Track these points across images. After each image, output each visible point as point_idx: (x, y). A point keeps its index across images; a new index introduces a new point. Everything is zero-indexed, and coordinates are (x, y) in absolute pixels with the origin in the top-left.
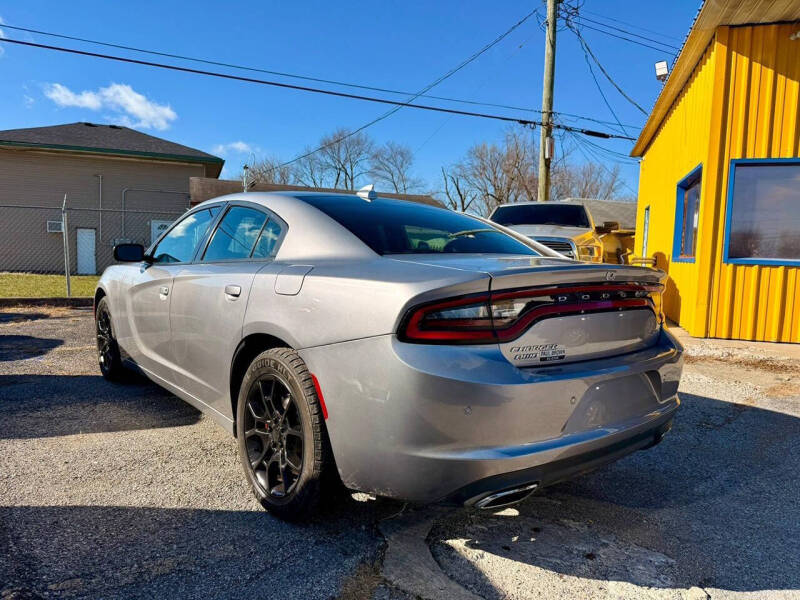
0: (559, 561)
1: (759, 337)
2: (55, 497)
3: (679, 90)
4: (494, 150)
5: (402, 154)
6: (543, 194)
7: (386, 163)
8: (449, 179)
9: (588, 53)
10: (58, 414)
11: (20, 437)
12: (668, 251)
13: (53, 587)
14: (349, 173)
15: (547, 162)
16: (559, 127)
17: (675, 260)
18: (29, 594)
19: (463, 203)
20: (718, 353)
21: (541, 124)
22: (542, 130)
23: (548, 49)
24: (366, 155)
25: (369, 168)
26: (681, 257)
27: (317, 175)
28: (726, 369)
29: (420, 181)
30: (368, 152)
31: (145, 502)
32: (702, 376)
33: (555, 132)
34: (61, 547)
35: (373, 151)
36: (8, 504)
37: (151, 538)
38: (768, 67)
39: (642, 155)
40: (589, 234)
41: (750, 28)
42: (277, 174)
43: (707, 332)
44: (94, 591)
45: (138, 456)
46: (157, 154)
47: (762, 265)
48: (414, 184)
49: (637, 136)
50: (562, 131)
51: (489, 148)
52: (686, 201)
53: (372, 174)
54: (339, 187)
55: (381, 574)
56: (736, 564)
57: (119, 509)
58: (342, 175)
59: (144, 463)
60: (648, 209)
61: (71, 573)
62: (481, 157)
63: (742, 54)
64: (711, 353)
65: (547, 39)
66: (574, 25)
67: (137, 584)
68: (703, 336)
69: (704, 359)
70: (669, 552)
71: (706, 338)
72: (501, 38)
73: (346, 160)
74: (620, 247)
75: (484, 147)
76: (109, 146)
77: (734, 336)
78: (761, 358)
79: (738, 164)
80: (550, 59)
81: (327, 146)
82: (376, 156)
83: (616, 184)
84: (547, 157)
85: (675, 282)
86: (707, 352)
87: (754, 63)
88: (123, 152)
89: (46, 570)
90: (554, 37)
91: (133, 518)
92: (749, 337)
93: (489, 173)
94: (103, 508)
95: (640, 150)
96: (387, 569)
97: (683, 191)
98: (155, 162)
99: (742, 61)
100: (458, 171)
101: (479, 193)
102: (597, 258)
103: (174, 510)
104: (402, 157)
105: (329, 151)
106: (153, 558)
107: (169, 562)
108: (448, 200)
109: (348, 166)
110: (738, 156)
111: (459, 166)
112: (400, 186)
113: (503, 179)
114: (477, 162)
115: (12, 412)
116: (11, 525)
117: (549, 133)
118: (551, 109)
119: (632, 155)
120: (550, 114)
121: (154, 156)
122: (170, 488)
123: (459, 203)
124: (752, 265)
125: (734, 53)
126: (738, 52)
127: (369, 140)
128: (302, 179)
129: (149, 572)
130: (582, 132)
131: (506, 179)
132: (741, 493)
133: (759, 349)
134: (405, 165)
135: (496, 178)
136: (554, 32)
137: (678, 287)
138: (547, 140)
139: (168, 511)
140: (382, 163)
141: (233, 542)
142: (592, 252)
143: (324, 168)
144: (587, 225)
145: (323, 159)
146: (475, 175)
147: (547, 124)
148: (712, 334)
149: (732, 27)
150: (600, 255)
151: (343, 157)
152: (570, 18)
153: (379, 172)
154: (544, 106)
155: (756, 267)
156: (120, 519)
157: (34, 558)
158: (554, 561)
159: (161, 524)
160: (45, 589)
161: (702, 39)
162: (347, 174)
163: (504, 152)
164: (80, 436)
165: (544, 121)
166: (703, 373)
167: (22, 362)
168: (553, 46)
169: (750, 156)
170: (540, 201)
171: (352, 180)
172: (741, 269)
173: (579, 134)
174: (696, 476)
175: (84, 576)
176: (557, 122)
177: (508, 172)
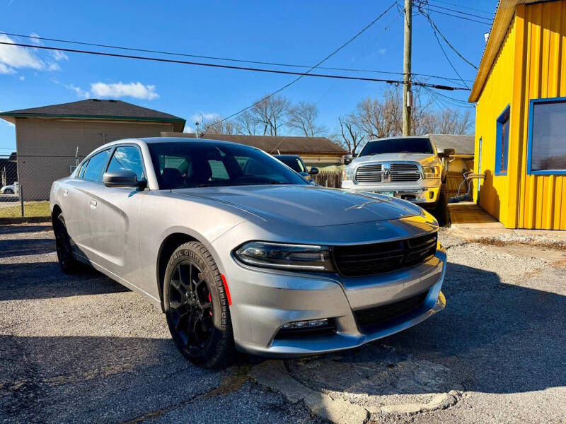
0: (368, 368)
1: (556, 227)
2: (55, 331)
3: (496, 52)
4: (376, 103)
5: (310, 109)
6: (406, 132)
7: (299, 115)
8: (344, 125)
9: (436, 31)
10: (64, 285)
11: (39, 298)
12: (492, 169)
13: (45, 380)
14: (274, 125)
15: (409, 109)
16: (416, 84)
17: (497, 175)
18: (31, 384)
19: (355, 142)
20: (522, 239)
21: (403, 83)
22: (404, 87)
23: (406, 29)
24: (285, 112)
25: (287, 121)
26: (501, 172)
27: (251, 127)
28: (528, 249)
29: (324, 127)
30: (286, 110)
31: (109, 334)
32: (507, 255)
33: (413, 87)
34: (54, 359)
35: (290, 108)
36: (26, 335)
37: (109, 354)
38: (555, 32)
39: (477, 100)
40: (431, 158)
41: (540, 5)
42: (224, 128)
43: (517, 224)
44: (69, 383)
45: (110, 308)
46: (142, 118)
47: (556, 175)
48: (320, 130)
49: (471, 87)
50: (418, 87)
51: (373, 101)
52: (504, 132)
53: (290, 125)
54: (267, 135)
55: (249, 375)
56: (493, 372)
57: (92, 338)
58: (269, 126)
59: (112, 312)
60: (481, 139)
61: (57, 373)
62: (367, 109)
63: (536, 24)
64: (517, 238)
65: (405, 22)
66: (424, 10)
67: (96, 379)
68: (514, 227)
69: (512, 243)
70: (448, 364)
71: (516, 229)
72: (373, 23)
73: (271, 117)
74: (465, 168)
75: (369, 102)
76: (109, 114)
77: (538, 226)
78: (555, 241)
79: (536, 103)
80: (408, 36)
81: (258, 106)
82: (292, 112)
83: (468, 123)
84: (408, 105)
85: (497, 190)
86: (515, 238)
87: (544, 29)
88: (119, 117)
89: (43, 371)
90: (410, 21)
91: (100, 343)
92: (548, 227)
93: (373, 120)
94: (82, 338)
95: (475, 97)
96: (253, 372)
97: (501, 124)
98: (140, 123)
99: (535, 28)
100: (351, 119)
101: (366, 134)
102: (437, 175)
103: (126, 338)
104: (310, 111)
105: (259, 110)
106: (109, 366)
107: (118, 368)
108: (344, 141)
109: (273, 120)
110: (535, 97)
111: (352, 116)
112: (309, 132)
113: (384, 123)
114: (364, 113)
115: (36, 284)
116: (26, 347)
117: (409, 89)
118: (410, 71)
119: (470, 101)
120: (409, 75)
121: (138, 119)
122: (125, 327)
123: (352, 142)
124: (548, 175)
125: (529, 23)
126: (532, 22)
127: (287, 101)
128: (241, 131)
129: (104, 373)
130: (433, 86)
131: (385, 123)
132: (512, 329)
133: (554, 235)
134: (312, 118)
135: (378, 123)
136: (410, 16)
137: (498, 193)
138: (408, 93)
139: (123, 339)
140: (296, 117)
141: (159, 357)
142: (433, 171)
143: (257, 122)
144: (432, 152)
145: (255, 116)
146: (363, 122)
147: (408, 82)
148: (521, 226)
149: (527, 4)
150: (439, 172)
151: (269, 114)
152: (421, 6)
153: (294, 123)
154: (405, 70)
155: (552, 177)
156: (91, 344)
157: (36, 365)
158: (365, 368)
159: (117, 347)
160: (40, 382)
161: (506, 15)
162: (272, 125)
163: (384, 104)
164: (75, 297)
165: (405, 81)
166: (509, 252)
167: (47, 255)
168: (410, 27)
169: (544, 96)
170: (404, 136)
171: (275, 129)
172: (540, 179)
173: (432, 88)
174: (483, 319)
175: (65, 374)
176: (414, 81)
177: (387, 118)
